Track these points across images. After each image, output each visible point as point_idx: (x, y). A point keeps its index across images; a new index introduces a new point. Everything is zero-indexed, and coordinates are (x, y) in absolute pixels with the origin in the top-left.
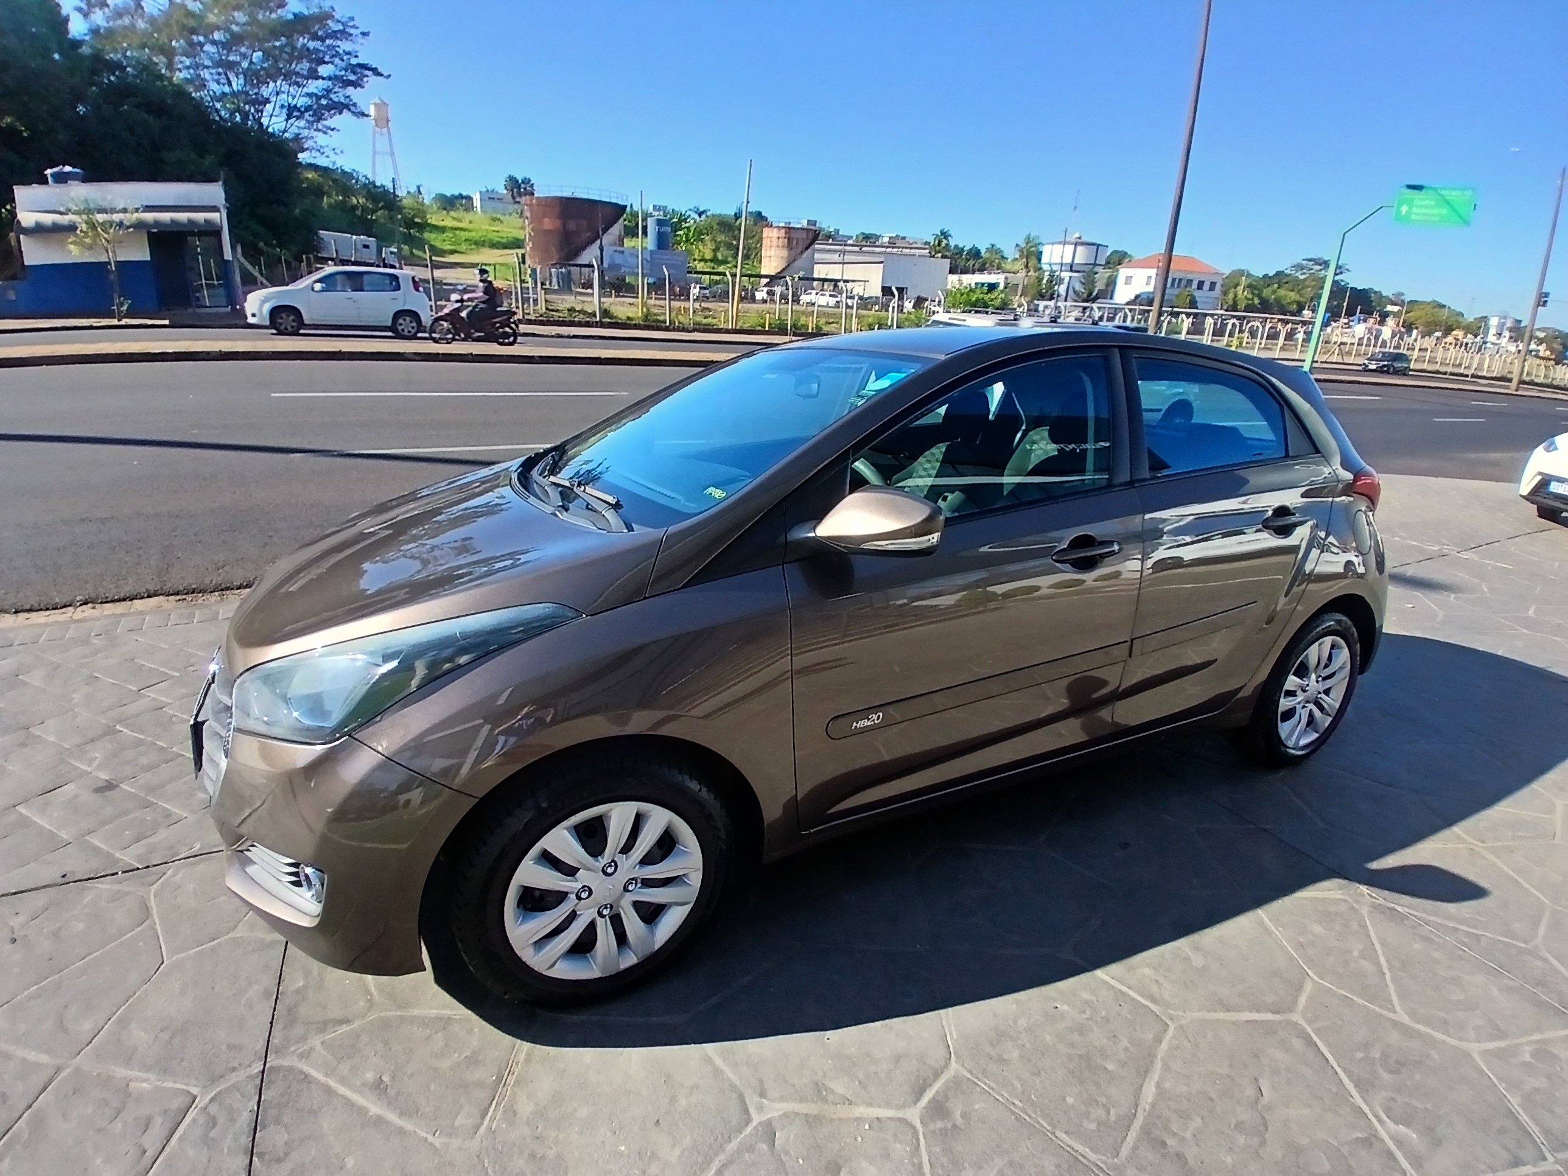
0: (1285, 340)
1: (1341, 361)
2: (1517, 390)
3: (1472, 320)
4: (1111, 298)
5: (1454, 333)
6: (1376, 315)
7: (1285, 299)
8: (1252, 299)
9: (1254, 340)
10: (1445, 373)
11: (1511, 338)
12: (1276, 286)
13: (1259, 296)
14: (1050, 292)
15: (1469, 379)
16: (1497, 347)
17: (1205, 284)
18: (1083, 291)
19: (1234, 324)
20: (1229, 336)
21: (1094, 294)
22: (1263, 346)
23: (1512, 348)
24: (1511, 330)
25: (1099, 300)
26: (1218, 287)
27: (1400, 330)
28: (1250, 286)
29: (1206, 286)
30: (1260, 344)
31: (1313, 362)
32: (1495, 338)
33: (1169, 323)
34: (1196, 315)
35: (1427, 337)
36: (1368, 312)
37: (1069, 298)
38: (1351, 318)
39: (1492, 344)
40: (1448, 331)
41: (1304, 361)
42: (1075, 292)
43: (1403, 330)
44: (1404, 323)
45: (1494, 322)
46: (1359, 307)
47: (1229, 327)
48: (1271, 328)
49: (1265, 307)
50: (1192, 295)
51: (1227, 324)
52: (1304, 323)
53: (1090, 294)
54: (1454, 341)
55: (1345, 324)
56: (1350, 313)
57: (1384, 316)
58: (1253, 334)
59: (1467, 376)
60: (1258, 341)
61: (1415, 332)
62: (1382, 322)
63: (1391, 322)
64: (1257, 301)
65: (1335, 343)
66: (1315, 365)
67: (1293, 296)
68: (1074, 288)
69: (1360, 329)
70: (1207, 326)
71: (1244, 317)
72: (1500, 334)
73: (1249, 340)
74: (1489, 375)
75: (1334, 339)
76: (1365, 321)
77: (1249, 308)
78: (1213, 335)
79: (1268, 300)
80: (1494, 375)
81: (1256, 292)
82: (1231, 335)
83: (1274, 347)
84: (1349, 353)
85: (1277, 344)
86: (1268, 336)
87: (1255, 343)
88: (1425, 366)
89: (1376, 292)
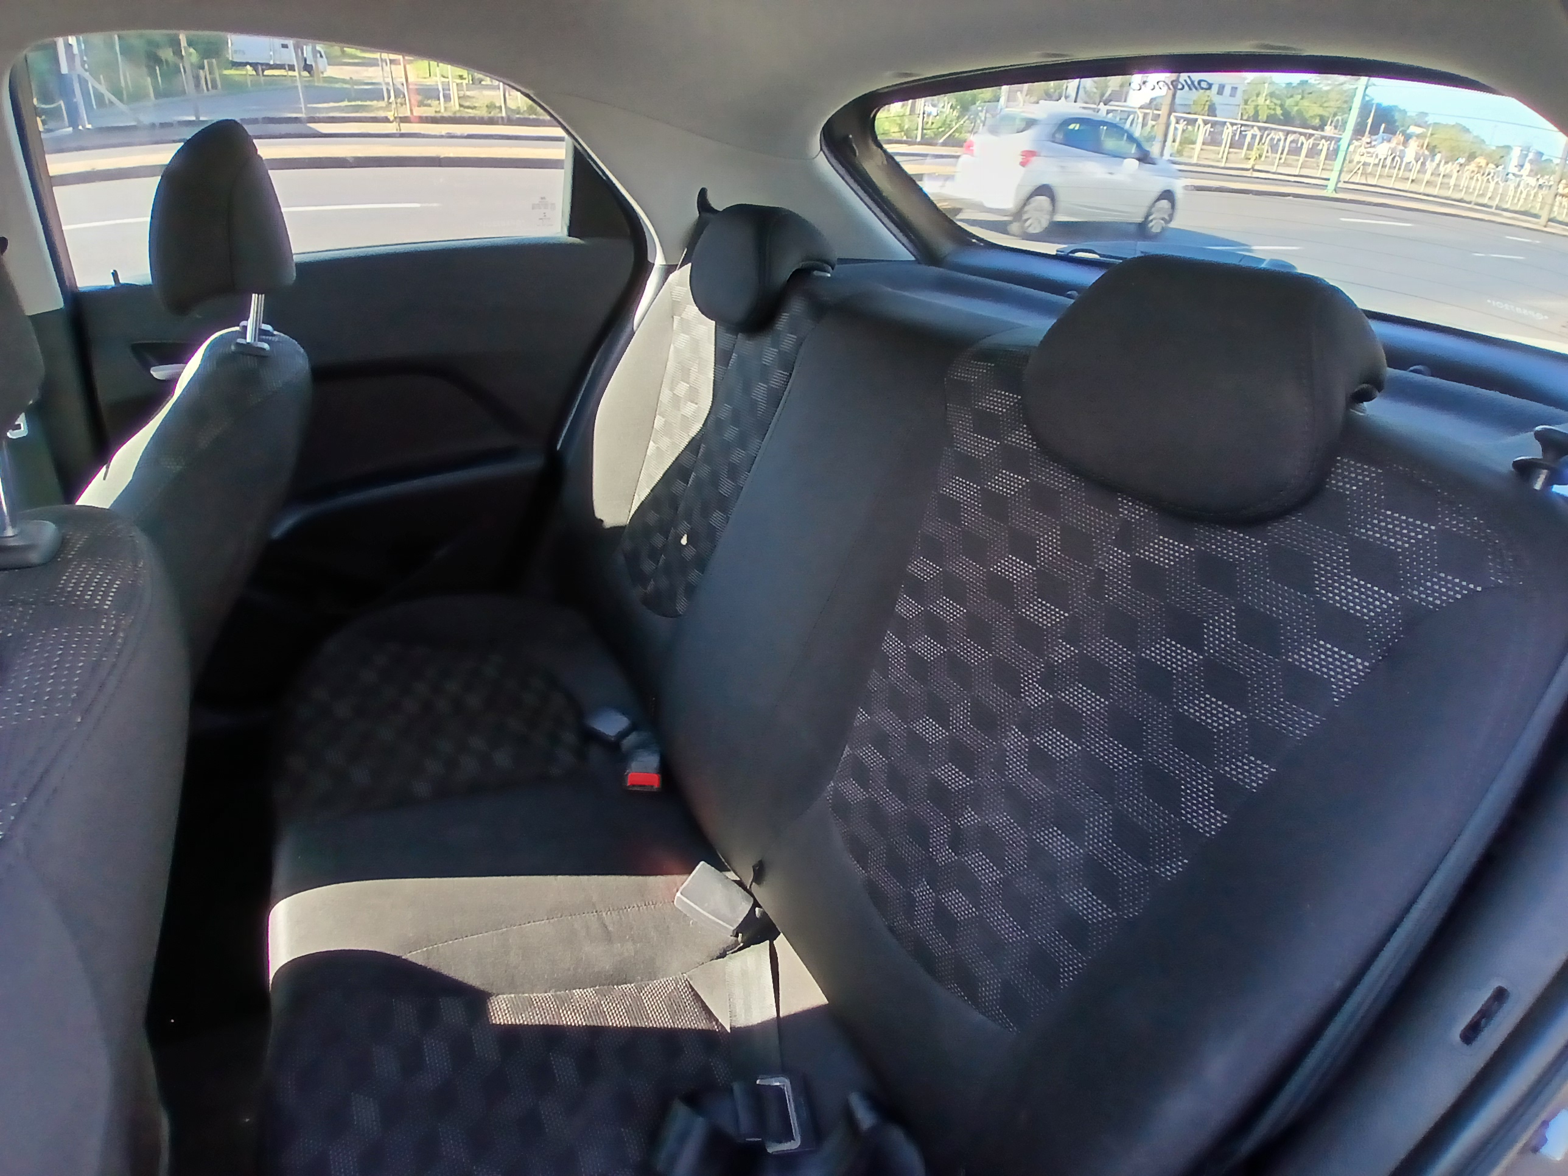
0: (1306, 157)
1: (1364, 182)
2: (1545, 226)
3: (1494, 148)
4: (1125, 101)
5: (1477, 160)
6: (1400, 138)
7: (1307, 112)
8: (1274, 109)
9: (1274, 155)
10: (1470, 203)
11: (1531, 171)
12: (1300, 96)
13: (1282, 106)
14: (1058, 91)
15: (1493, 210)
16: (1518, 179)
17: (1226, 88)
18: (1095, 90)
19: (1254, 137)
20: (1248, 149)
21: (1107, 95)
22: (1282, 161)
23: (1532, 181)
24: (1531, 162)
25: (1112, 103)
26: (1239, 93)
27: (1423, 153)
28: (1272, 95)
29: (1227, 91)
30: (1280, 159)
31: (1338, 181)
32: (1517, 169)
33: (1184, 131)
34: (1214, 124)
35: (1450, 164)
36: (1391, 131)
37: (1078, 100)
38: (1374, 137)
39: (1514, 174)
40: (1472, 157)
41: (1328, 180)
42: (1086, 92)
43: (1427, 152)
44: (1427, 146)
45: (1515, 154)
46: (1383, 126)
47: (1248, 139)
48: (1292, 142)
49: (1287, 119)
50: (1211, 101)
51: (1246, 135)
52: (1328, 139)
53: (1103, 95)
54: (1476, 170)
55: (1368, 143)
56: (1374, 131)
57: (1407, 138)
58: (1274, 148)
59: (1490, 207)
60: (1278, 156)
61: (1438, 157)
62: (1405, 143)
63: (1413, 144)
64: (1279, 111)
65: (1359, 162)
66: (1340, 185)
67: (1316, 110)
68: (1085, 88)
69: (1383, 149)
70: (1224, 136)
71: (1266, 129)
72: (1522, 166)
73: (1269, 154)
74: (1512, 208)
75: (1357, 158)
76: (1389, 141)
77: (1271, 119)
78: (1230, 148)
79: (1290, 113)
80: (1517, 208)
81: (1278, 102)
82: (1250, 148)
83: (1294, 163)
84: (1373, 175)
85: (1298, 160)
86: (1289, 151)
87: (1276, 158)
88: (1449, 193)
89: (1400, 111)
